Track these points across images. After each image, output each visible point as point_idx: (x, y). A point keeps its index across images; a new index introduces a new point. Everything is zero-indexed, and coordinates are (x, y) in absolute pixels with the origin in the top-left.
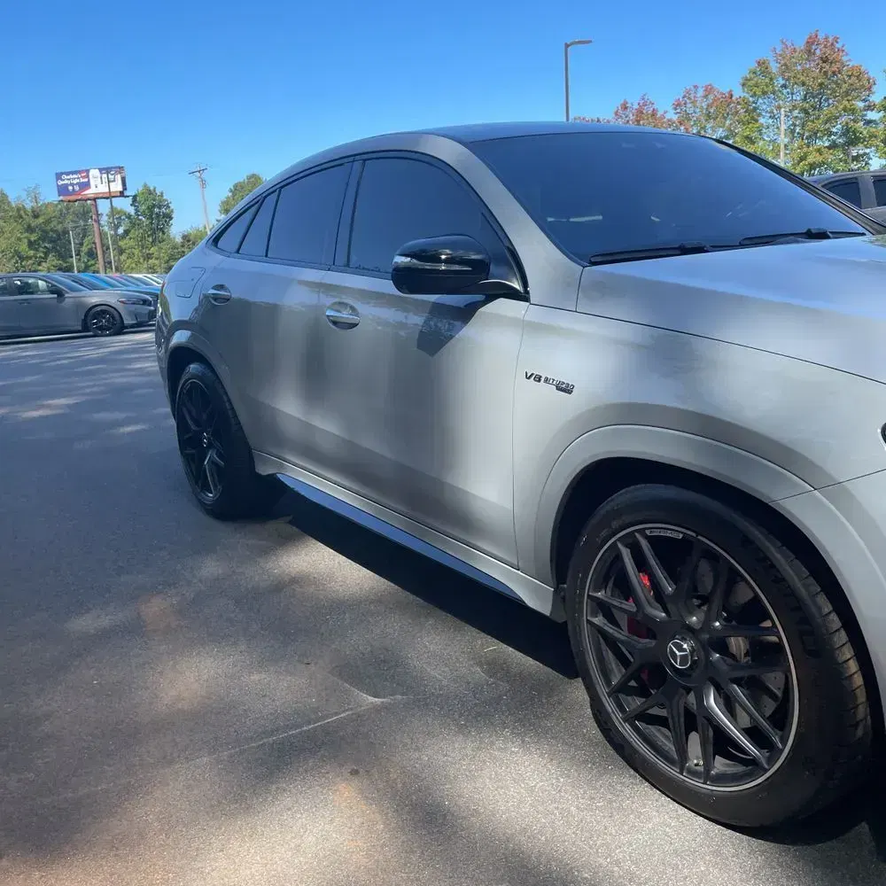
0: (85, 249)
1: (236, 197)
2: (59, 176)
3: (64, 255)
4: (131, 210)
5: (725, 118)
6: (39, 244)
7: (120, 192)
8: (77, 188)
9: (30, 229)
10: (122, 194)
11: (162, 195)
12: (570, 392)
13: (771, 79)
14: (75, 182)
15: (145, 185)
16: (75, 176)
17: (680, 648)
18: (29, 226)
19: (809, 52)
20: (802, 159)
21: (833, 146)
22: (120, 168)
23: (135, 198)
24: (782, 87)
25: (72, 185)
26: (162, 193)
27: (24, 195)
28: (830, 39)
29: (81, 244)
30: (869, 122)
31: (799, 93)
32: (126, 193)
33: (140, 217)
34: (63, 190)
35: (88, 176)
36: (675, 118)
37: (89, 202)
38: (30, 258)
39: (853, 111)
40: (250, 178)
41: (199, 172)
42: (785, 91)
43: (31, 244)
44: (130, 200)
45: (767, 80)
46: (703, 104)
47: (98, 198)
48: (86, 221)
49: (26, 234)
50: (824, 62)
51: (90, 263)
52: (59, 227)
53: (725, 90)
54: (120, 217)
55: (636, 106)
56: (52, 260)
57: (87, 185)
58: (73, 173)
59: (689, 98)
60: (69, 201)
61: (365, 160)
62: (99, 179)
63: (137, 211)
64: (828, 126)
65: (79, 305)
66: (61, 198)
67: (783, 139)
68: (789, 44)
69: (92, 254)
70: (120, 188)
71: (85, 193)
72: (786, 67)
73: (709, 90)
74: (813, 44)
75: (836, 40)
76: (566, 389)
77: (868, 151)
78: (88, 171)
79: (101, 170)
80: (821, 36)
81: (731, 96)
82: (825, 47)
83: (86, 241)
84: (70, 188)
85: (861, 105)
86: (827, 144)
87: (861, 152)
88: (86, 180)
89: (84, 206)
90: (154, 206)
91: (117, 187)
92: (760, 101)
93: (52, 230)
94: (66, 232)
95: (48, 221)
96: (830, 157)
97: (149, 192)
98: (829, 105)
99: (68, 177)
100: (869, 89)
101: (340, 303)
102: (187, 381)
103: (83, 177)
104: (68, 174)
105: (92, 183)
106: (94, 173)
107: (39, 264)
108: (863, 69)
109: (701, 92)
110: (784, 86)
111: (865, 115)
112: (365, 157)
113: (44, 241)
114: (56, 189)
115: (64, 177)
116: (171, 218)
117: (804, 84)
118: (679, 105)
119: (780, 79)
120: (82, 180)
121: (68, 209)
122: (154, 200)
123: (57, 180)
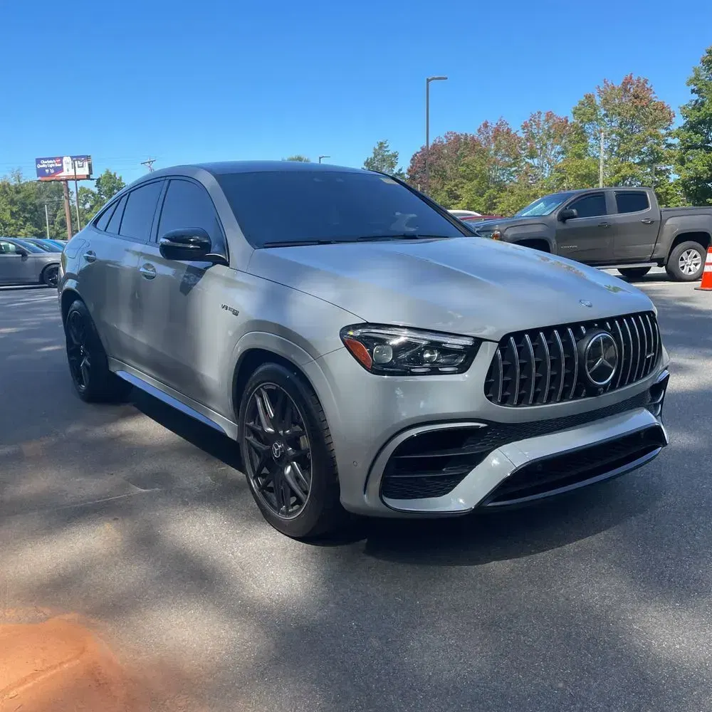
0: (58, 219)
2: (38, 161)
3: (39, 224)
4: (96, 190)
5: (562, 138)
6: (20, 214)
7: (87, 176)
8: (52, 171)
9: (12, 202)
10: (88, 177)
12: (237, 315)
13: (595, 110)
14: (51, 166)
15: (107, 171)
16: (51, 162)
17: (277, 447)
18: (12, 200)
19: (626, 90)
20: (617, 172)
21: (642, 163)
22: (87, 156)
23: (99, 180)
24: (603, 116)
25: (48, 168)
26: (121, 178)
27: (9, 175)
28: (642, 81)
29: (55, 216)
30: (669, 146)
31: (617, 121)
32: (92, 177)
33: (102, 196)
34: (41, 172)
35: (61, 162)
36: (523, 136)
37: (62, 182)
38: (13, 225)
39: (657, 137)
41: (149, 162)
42: (606, 119)
43: (13, 214)
44: (94, 182)
45: (592, 111)
46: (545, 127)
47: (68, 180)
48: (60, 197)
49: (9, 206)
50: (636, 98)
51: (60, 231)
52: (37, 202)
53: (562, 116)
54: (87, 195)
55: (495, 126)
56: (29, 227)
57: (60, 169)
58: (50, 159)
59: (534, 121)
60: (46, 181)
61: (170, 180)
62: (70, 165)
63: (100, 191)
64: (638, 147)
65: (38, 263)
66: (39, 178)
67: (603, 156)
68: (610, 83)
69: (63, 224)
70: (86, 172)
71: (60, 174)
72: (606, 102)
73: (550, 116)
74: (628, 83)
75: (646, 81)
76: (236, 313)
77: (668, 167)
78: (61, 158)
79: (72, 157)
80: (635, 78)
81: (567, 121)
82: (637, 86)
83: (59, 213)
84: (47, 171)
85: (663, 132)
86: (637, 161)
87: (663, 168)
88: (60, 165)
89: (58, 185)
90: (114, 188)
91: (84, 171)
92: (587, 126)
93: (31, 204)
94: (42, 206)
95: (28, 197)
96: (639, 171)
97: (110, 177)
98: (640, 131)
99: (46, 162)
100: (670, 120)
101: (148, 265)
102: (72, 312)
103: (58, 163)
104: (45, 159)
105: (65, 168)
106: (67, 160)
107: (19, 231)
108: (666, 105)
109: (543, 118)
110: (606, 115)
111: (667, 140)
112: (170, 178)
113: (24, 212)
114: (35, 171)
115: (43, 162)
117: (619, 114)
118: (526, 126)
119: (602, 110)
120: (57, 165)
121: (45, 187)
122: (114, 183)
123: (37, 164)
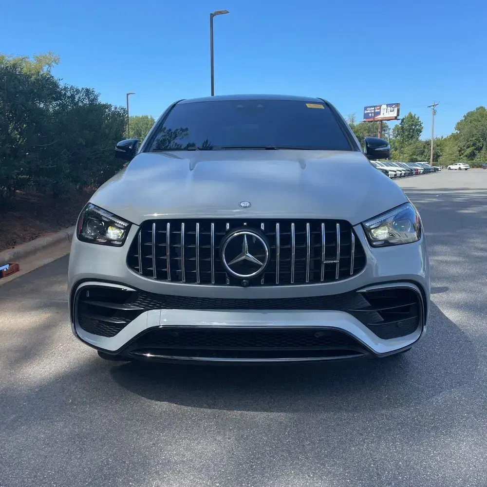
1: (467, 120)
2: (366, 109)
8: (373, 115)
10: (396, 118)
11: (418, 119)
14: (373, 111)
15: (410, 113)
16: (373, 108)
22: (397, 104)
23: (403, 120)
25: (371, 113)
26: (419, 118)
32: (398, 118)
34: (366, 116)
35: (380, 109)
37: (378, 122)
40: (477, 109)
41: (433, 106)
44: (400, 121)
47: (383, 120)
48: (375, 132)
57: (378, 114)
60: (368, 122)
62: (386, 110)
63: (402, 127)
66: (365, 120)
71: (377, 117)
78: (381, 106)
79: (387, 105)
84: (370, 115)
88: (379, 110)
89: (376, 124)
90: (412, 125)
91: (395, 114)
97: (411, 117)
99: (370, 109)
104: (370, 107)
105: (382, 113)
106: (384, 106)
114: (363, 115)
115: (368, 109)
116: (421, 132)
120: (377, 111)
122: (413, 121)
123: (365, 110)
